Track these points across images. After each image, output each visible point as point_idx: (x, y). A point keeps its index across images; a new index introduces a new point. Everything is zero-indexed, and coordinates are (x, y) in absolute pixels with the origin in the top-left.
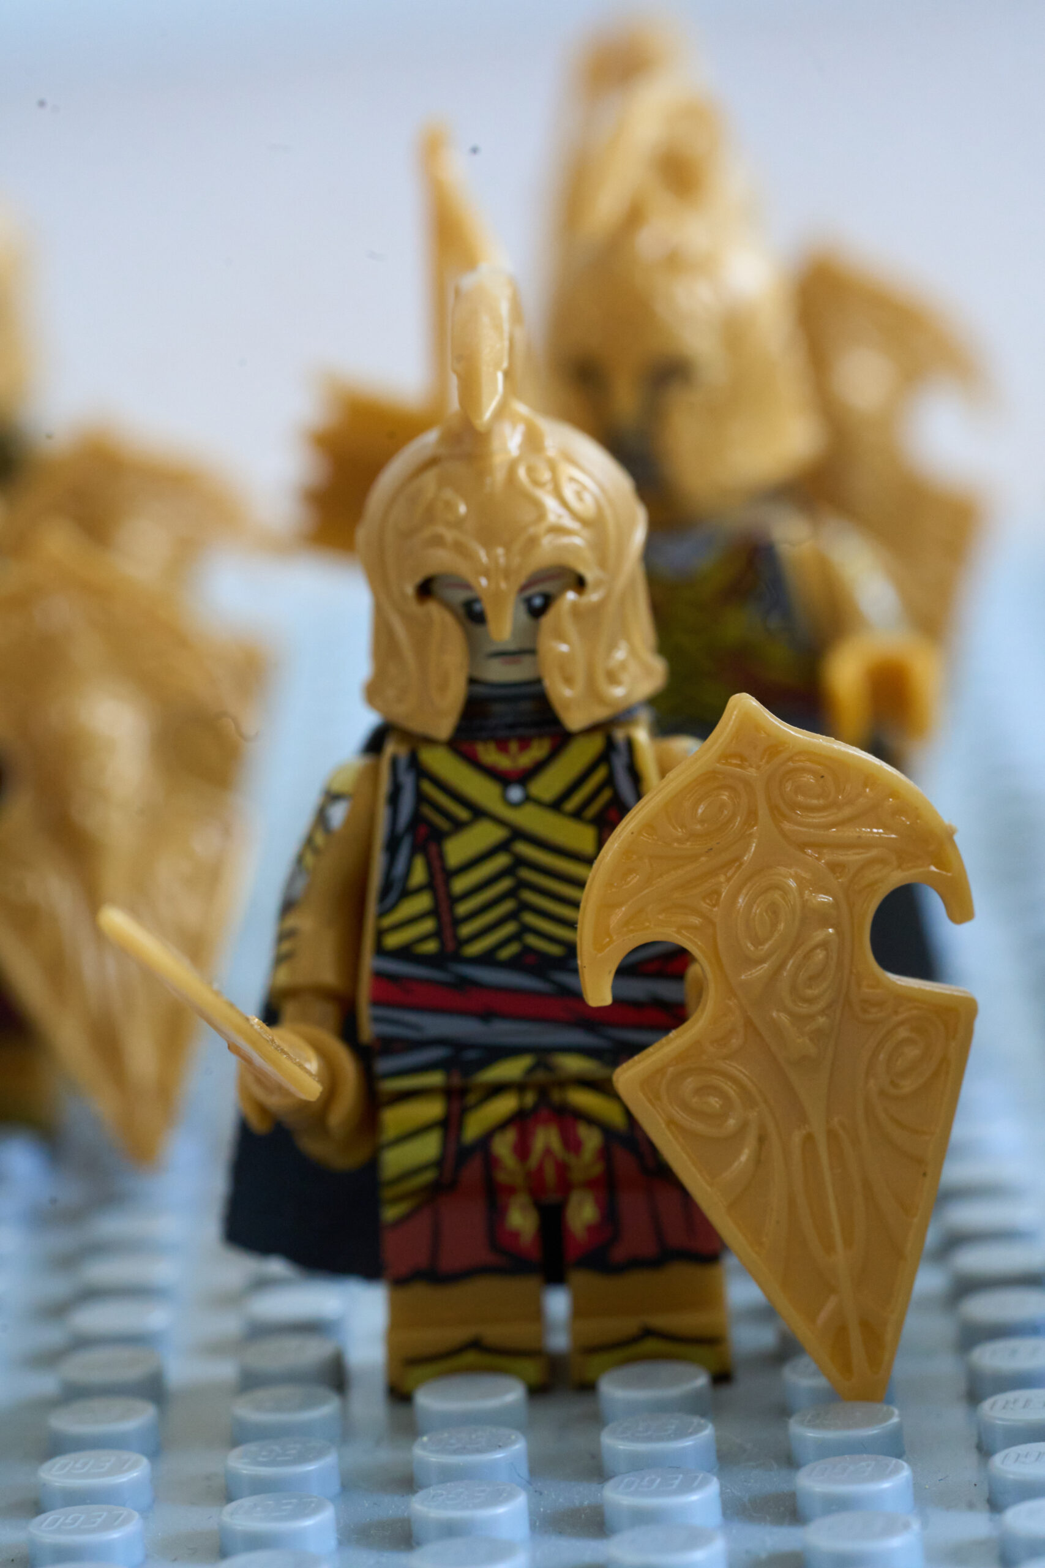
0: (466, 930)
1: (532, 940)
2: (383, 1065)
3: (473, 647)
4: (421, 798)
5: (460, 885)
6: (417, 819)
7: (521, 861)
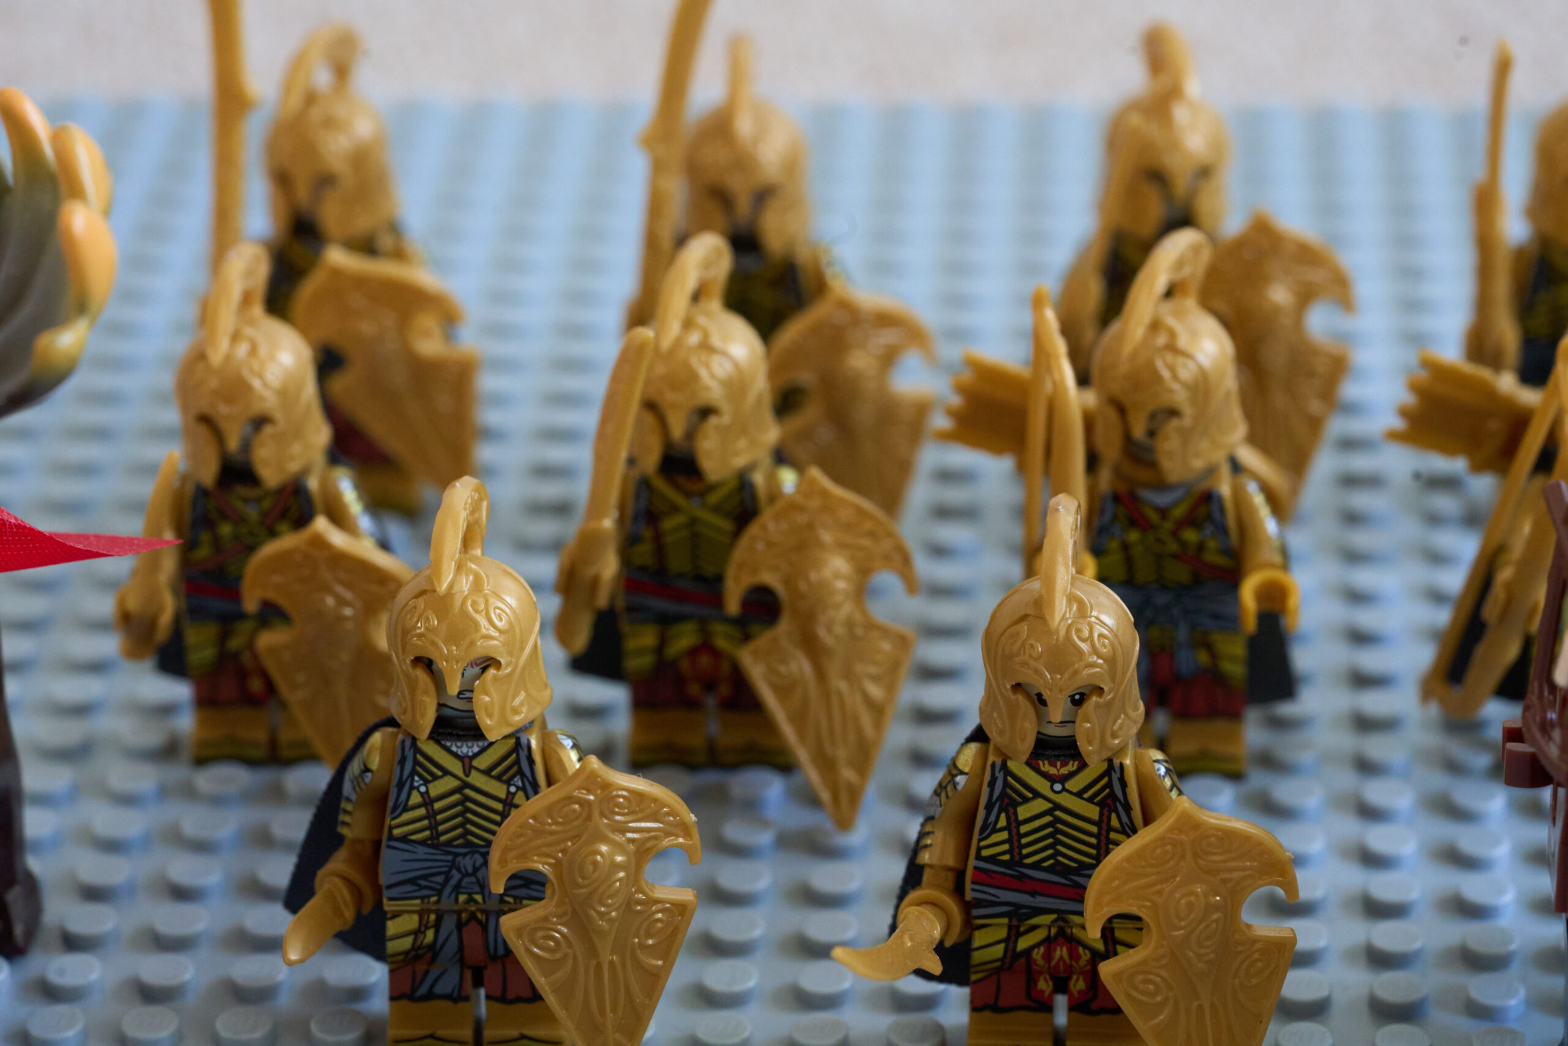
0: (1025, 851)
1: (1060, 858)
2: (976, 912)
3: (1039, 716)
4: (1006, 784)
5: (1024, 829)
6: (1003, 794)
7: (1058, 820)
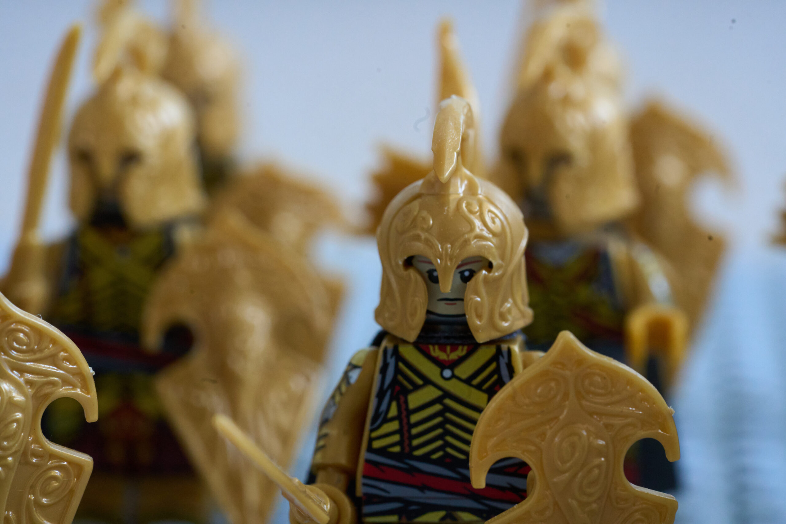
0: (415, 442)
1: (449, 450)
